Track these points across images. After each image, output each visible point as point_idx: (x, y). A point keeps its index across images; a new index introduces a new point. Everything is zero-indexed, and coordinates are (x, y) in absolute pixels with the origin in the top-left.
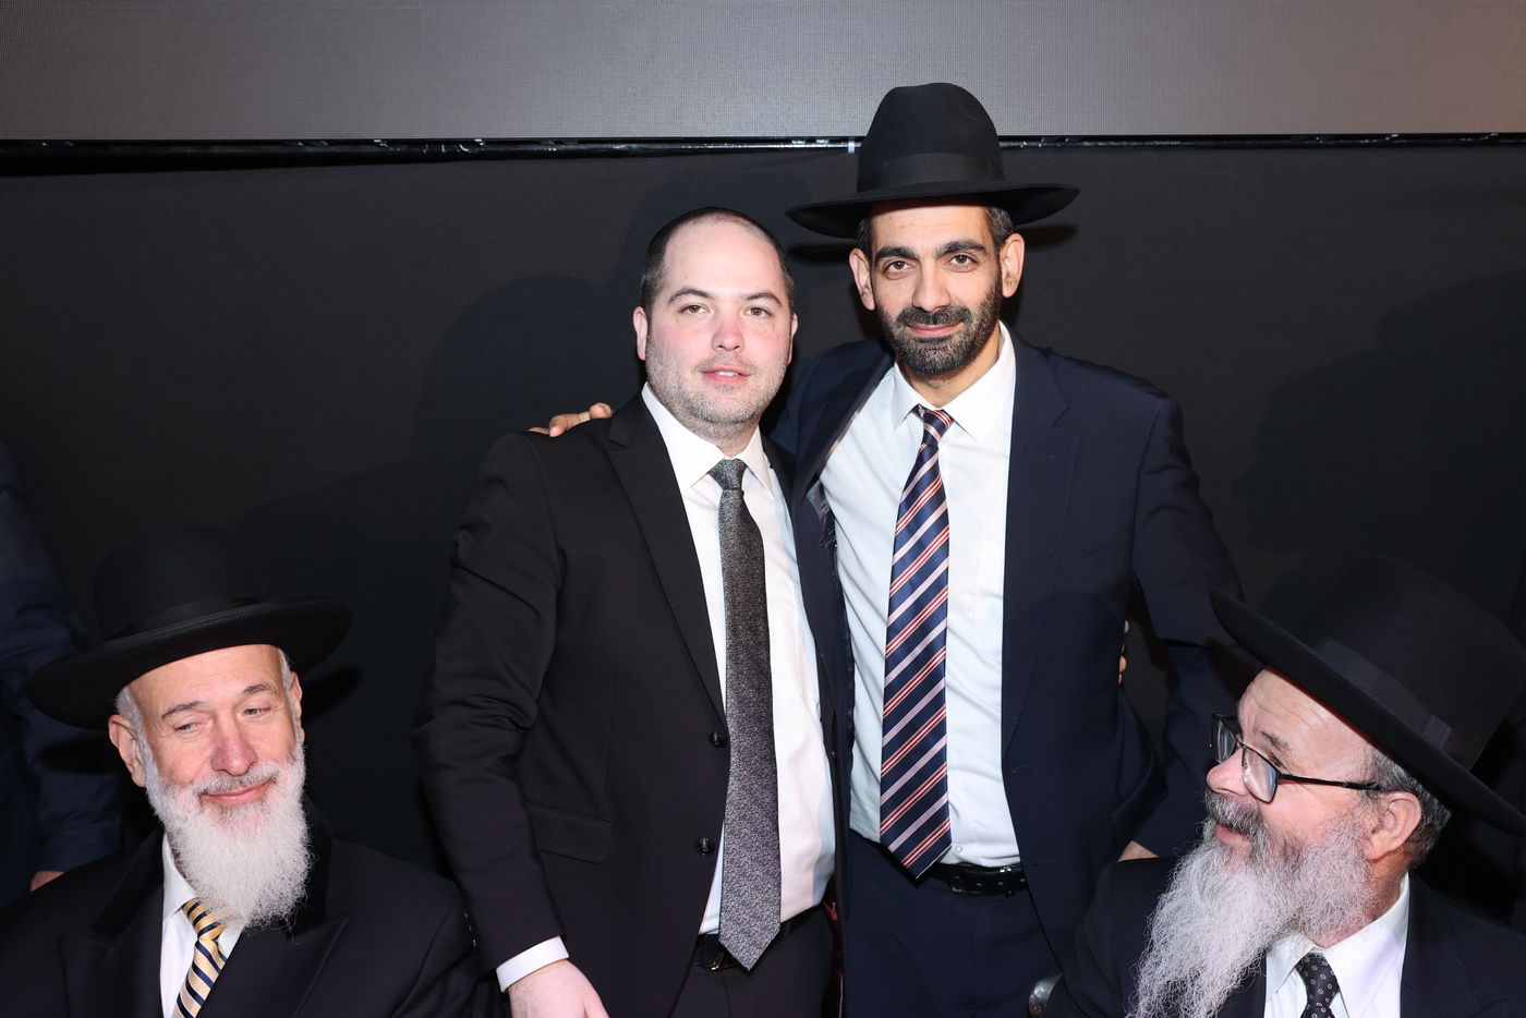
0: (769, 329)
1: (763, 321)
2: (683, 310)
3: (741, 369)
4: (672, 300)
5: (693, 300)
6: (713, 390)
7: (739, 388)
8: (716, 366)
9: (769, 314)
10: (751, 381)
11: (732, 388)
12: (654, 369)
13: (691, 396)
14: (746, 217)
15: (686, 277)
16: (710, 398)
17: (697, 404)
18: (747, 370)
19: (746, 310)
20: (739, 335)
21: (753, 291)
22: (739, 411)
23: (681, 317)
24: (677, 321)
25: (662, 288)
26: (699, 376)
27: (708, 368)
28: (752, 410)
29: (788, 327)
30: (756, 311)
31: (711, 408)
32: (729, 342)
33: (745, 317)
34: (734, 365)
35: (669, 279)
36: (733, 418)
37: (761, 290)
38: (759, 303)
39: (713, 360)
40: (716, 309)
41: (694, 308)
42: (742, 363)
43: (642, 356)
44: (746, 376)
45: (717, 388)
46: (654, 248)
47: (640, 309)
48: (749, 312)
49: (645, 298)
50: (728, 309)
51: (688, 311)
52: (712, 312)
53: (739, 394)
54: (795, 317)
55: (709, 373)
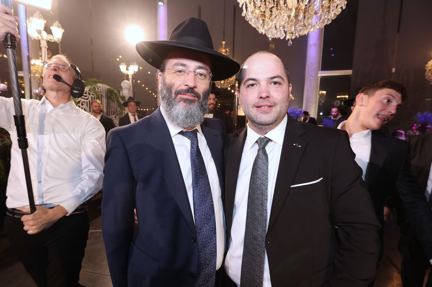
0: (280, 89)
1: (277, 86)
2: (248, 86)
3: (270, 104)
4: (244, 84)
5: (251, 82)
6: (260, 113)
7: (270, 112)
8: (260, 104)
9: (280, 84)
11: (267, 113)
13: (253, 116)
15: (248, 75)
16: (259, 117)
17: (255, 119)
18: (272, 104)
19: (271, 83)
20: (269, 93)
21: (272, 76)
22: (270, 121)
23: (248, 89)
24: (247, 91)
26: (255, 108)
27: (257, 105)
28: (275, 119)
29: (288, 88)
30: (275, 83)
31: (259, 120)
32: (264, 95)
33: (270, 86)
34: (267, 103)
35: (244, 76)
36: (268, 123)
37: (276, 75)
38: (276, 80)
39: (259, 102)
40: (259, 84)
41: (252, 85)
42: (270, 102)
44: (273, 106)
45: (261, 113)
48: (273, 84)
50: (263, 84)
51: (250, 86)
52: (258, 85)
53: (270, 115)
54: (291, 84)
55: (258, 107)
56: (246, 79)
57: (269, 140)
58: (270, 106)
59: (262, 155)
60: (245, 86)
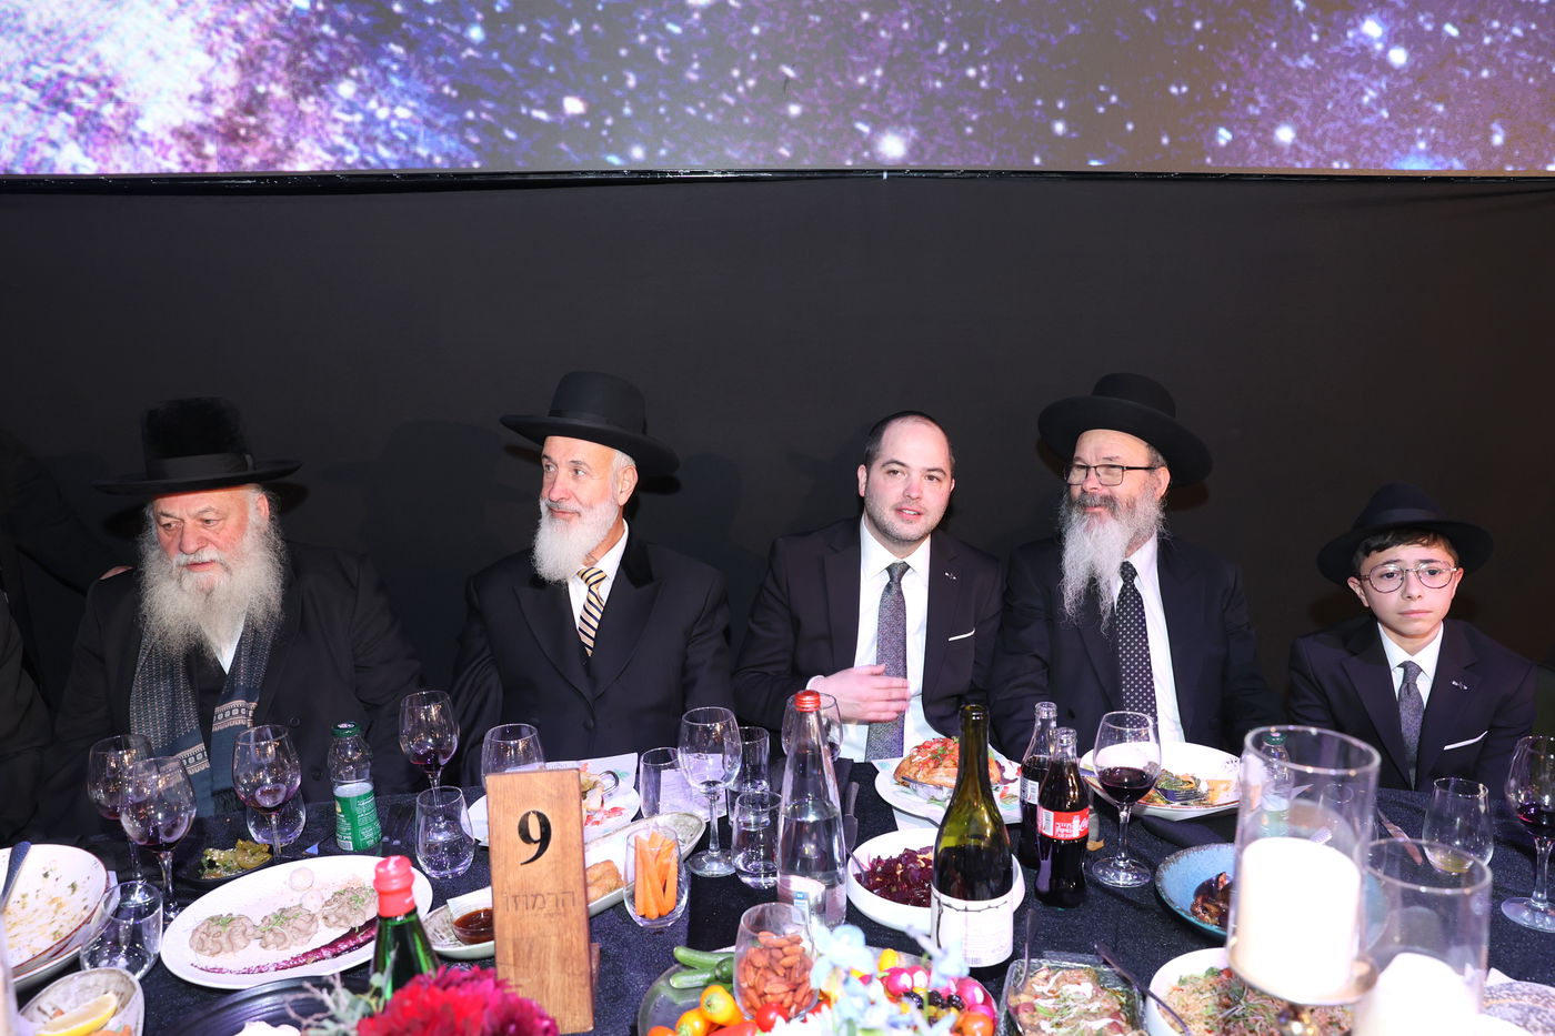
0: (936, 487)
1: (934, 484)
2: (889, 472)
3: (918, 510)
4: (882, 465)
5: (896, 467)
6: (900, 521)
7: (916, 522)
8: (904, 506)
9: (938, 480)
10: (922, 518)
11: (911, 522)
12: (870, 503)
13: (887, 522)
14: (933, 420)
15: (893, 452)
16: (897, 525)
17: (889, 528)
18: (922, 511)
19: (926, 478)
20: (920, 491)
21: (931, 466)
22: (914, 535)
23: (887, 476)
24: (884, 477)
25: (878, 457)
26: (893, 512)
27: (899, 508)
28: (921, 535)
29: (949, 485)
30: (931, 478)
32: (914, 495)
33: (924, 481)
34: (915, 507)
35: (883, 453)
37: (936, 466)
38: (933, 473)
39: (902, 503)
40: (909, 475)
41: (895, 472)
42: (920, 506)
43: (862, 494)
44: (922, 514)
45: (902, 520)
46: (876, 430)
47: (863, 466)
48: (928, 479)
49: (868, 460)
50: (916, 476)
51: (892, 473)
52: (907, 475)
55: (899, 510)
56: (889, 459)
57: (909, 567)
58: (919, 514)
59: (893, 590)
60: (884, 470)
